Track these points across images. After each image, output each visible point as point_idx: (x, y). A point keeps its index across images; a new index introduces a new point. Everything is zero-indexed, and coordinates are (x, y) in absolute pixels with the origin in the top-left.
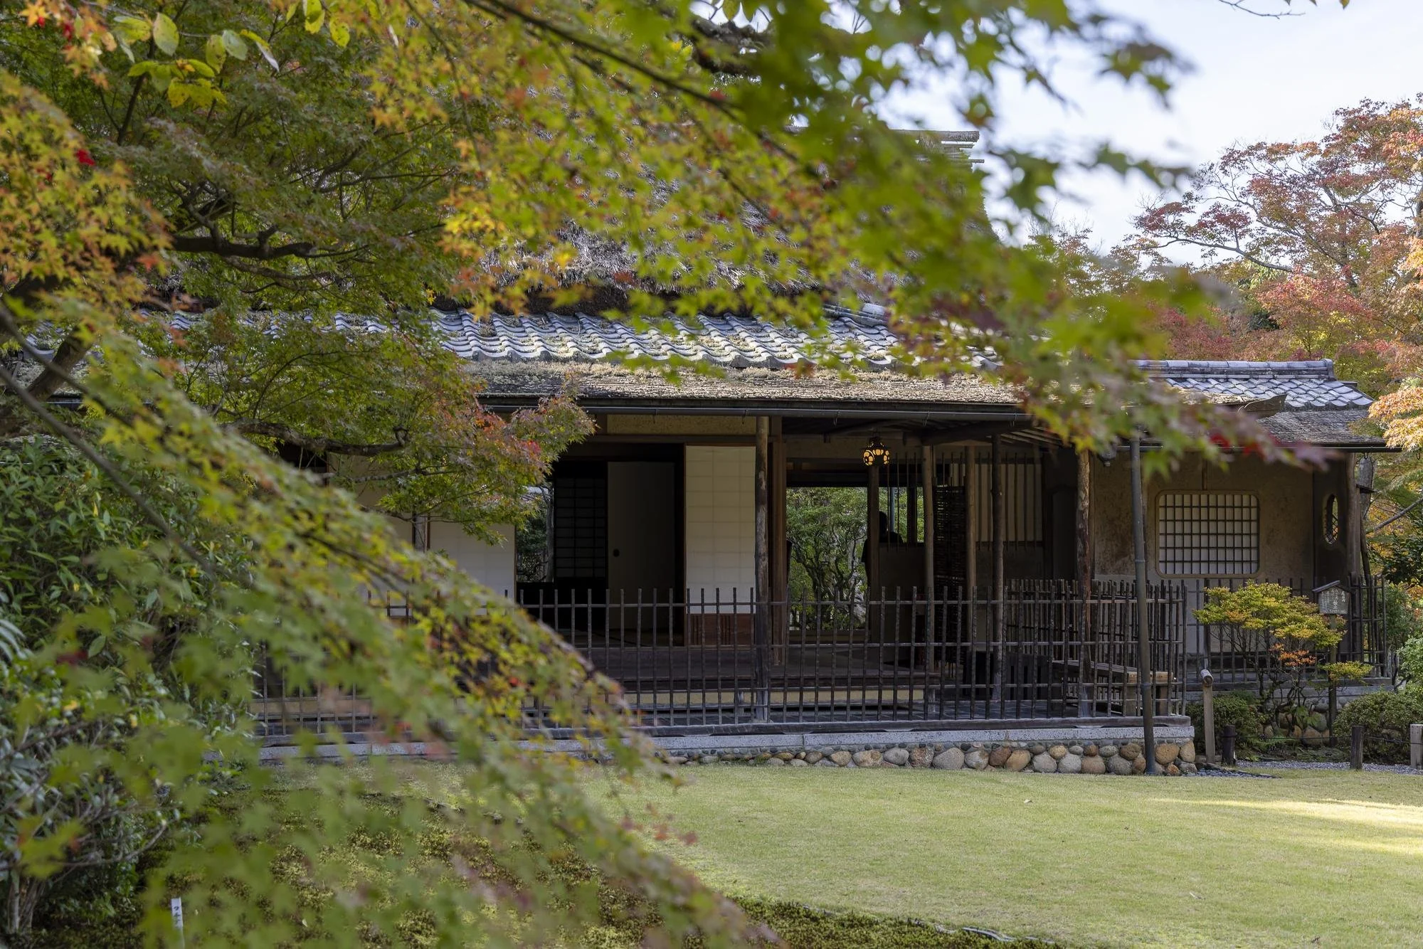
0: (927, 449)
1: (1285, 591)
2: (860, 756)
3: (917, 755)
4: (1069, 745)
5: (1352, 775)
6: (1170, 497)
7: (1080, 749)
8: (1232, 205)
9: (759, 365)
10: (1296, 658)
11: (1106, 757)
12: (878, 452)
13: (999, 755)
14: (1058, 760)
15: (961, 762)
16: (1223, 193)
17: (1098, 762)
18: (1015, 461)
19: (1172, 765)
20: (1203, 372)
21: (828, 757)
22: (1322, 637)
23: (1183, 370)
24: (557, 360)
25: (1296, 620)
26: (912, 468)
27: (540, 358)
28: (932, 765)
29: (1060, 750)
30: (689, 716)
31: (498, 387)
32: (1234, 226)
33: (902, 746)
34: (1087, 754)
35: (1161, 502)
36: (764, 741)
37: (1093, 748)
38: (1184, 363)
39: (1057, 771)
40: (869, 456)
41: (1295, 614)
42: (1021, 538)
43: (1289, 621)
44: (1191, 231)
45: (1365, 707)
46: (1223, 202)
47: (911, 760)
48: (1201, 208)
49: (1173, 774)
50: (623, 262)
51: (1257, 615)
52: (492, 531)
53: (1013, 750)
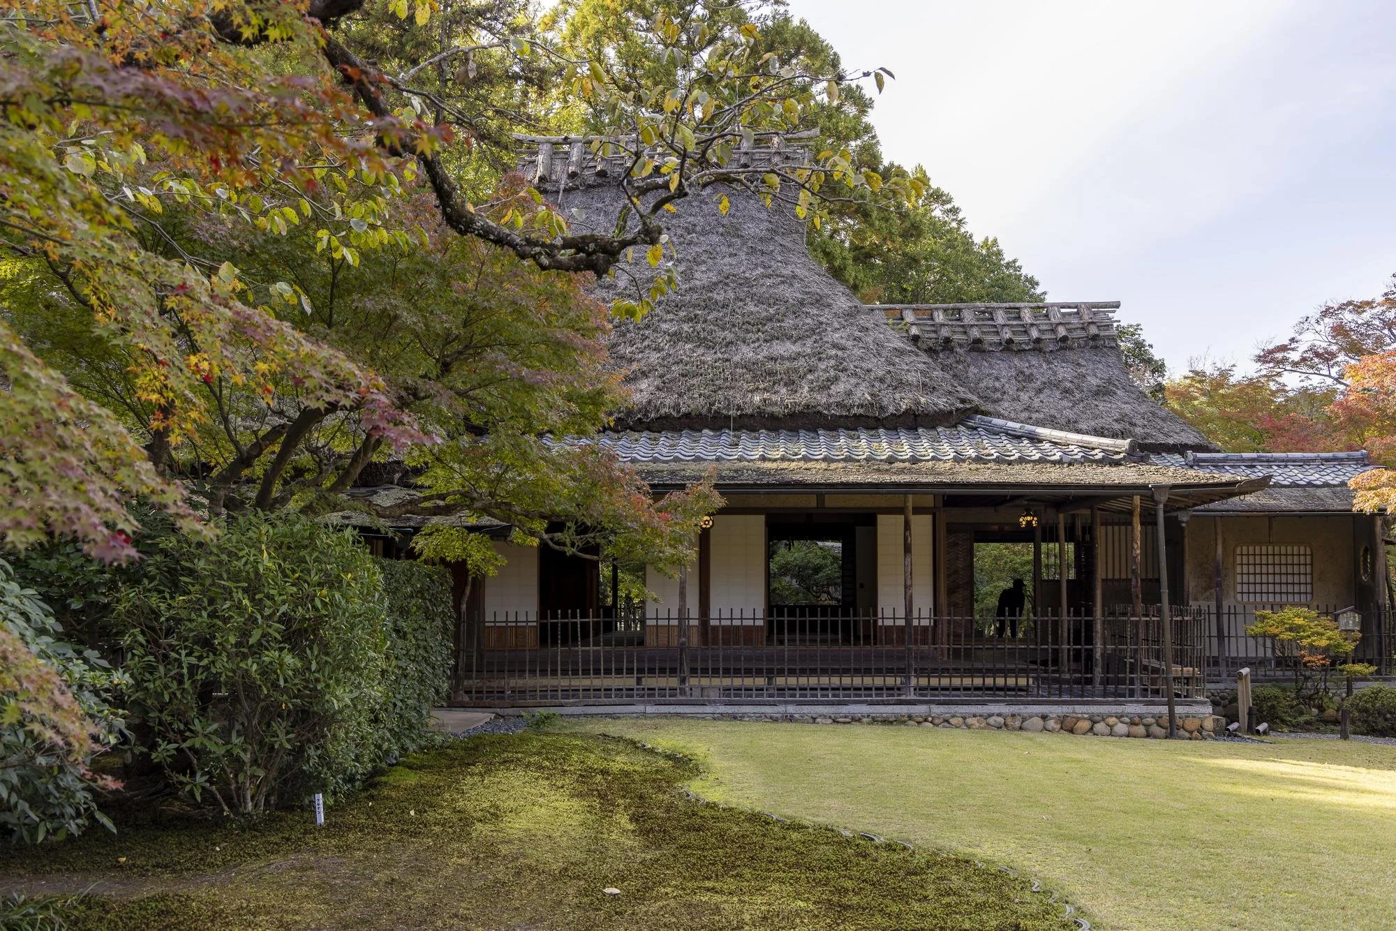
0: (1061, 516)
1: (1314, 613)
2: (969, 721)
3: (1009, 721)
4: (1119, 717)
5: (1342, 745)
6: (1245, 548)
7: (1127, 720)
8: (1324, 345)
9: (903, 461)
10: (1317, 660)
11: (1147, 726)
12: (1029, 518)
13: (1068, 723)
14: (1111, 727)
15: (1041, 727)
16: (1318, 337)
17: (1141, 730)
18: (1119, 524)
19: (1196, 733)
20: (1268, 461)
21: (947, 721)
22: (1338, 646)
23: (1253, 460)
24: (770, 460)
25: (1318, 634)
26: (1051, 528)
27: (759, 459)
28: (1021, 728)
29: (1112, 720)
30: (852, 692)
31: (723, 478)
32: (1327, 360)
33: (999, 715)
34: (1133, 723)
35: (1238, 551)
36: (903, 710)
37: (1137, 719)
38: (1254, 455)
39: (1111, 735)
40: (1023, 521)
41: (1320, 629)
42: (1117, 577)
43: (1313, 634)
44: (1295, 364)
45: (1364, 695)
46: (1317, 343)
47: (1006, 725)
48: (1303, 347)
49: (1196, 739)
50: (830, 396)
51: (1291, 629)
52: (669, 570)
53: (1078, 719)
